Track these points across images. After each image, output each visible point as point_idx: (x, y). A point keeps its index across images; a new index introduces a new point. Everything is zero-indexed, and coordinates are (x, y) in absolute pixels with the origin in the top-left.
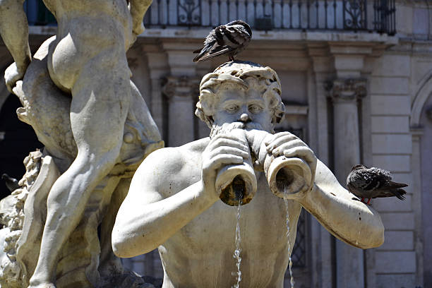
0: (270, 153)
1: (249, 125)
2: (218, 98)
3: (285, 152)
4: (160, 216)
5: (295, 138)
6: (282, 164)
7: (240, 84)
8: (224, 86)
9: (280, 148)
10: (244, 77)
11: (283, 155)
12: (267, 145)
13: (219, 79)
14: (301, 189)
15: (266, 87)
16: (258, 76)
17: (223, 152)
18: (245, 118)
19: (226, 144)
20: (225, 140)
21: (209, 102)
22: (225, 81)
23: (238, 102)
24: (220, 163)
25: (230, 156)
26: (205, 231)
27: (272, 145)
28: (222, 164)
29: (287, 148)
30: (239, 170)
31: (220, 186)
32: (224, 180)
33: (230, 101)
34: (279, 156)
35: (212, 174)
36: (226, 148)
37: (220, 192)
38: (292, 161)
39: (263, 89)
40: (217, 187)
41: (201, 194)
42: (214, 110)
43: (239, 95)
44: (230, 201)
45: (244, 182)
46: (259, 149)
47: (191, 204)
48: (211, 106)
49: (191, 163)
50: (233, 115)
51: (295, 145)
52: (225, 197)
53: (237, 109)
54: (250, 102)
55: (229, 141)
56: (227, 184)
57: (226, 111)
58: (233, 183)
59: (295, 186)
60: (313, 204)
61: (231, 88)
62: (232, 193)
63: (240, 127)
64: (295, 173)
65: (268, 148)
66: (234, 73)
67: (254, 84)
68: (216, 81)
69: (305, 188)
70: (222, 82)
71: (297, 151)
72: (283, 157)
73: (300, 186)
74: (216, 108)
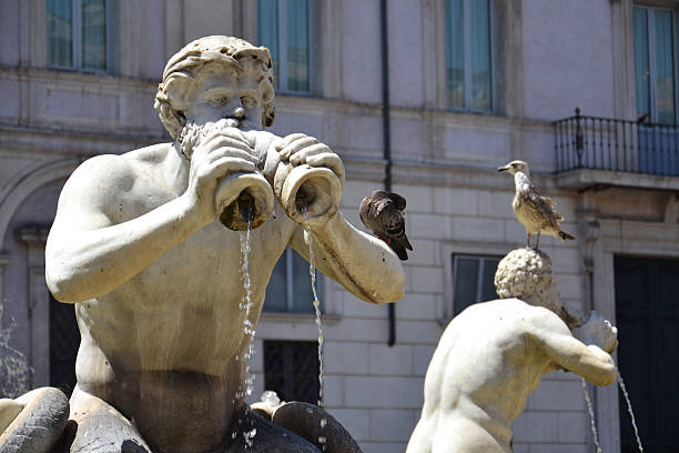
0: (285, 160)
1: (245, 123)
2: (196, 85)
3: (308, 159)
4: (129, 242)
5: (316, 142)
6: (308, 175)
7: (233, 65)
8: (208, 68)
9: (301, 154)
10: (239, 56)
11: (305, 163)
12: (278, 150)
13: (203, 57)
14: (326, 211)
15: (263, 73)
16: (255, 57)
17: (228, 154)
18: (240, 113)
19: (230, 144)
20: (229, 139)
21: (182, 91)
22: (212, 61)
23: (228, 91)
24: (225, 169)
25: (239, 160)
26: (165, 272)
27: (287, 150)
28: (228, 170)
29: (310, 154)
30: (252, 179)
31: (222, 202)
32: (228, 194)
33: (217, 89)
34: (299, 164)
35: (213, 184)
36: (232, 149)
37: (221, 210)
38: (320, 172)
39: (258, 77)
40: (218, 203)
41: (189, 214)
42: (187, 103)
43: (229, 82)
44: (234, 224)
45: (253, 199)
46: (266, 155)
47: (173, 227)
48: (183, 97)
49: (144, 177)
50: (222, 109)
51: (320, 151)
52: (227, 218)
53: (224, 100)
54: (243, 92)
55: (234, 141)
56: (231, 200)
57: (208, 104)
58: (239, 199)
59: (318, 207)
60: (333, 235)
61: (218, 70)
62: (237, 211)
63: (233, 126)
64: (320, 189)
65: (282, 153)
66: (224, 51)
67: (249, 68)
68: (198, 60)
69: (332, 210)
70: (206, 63)
71: (325, 158)
72: (307, 166)
73: (325, 207)
74: (190, 100)
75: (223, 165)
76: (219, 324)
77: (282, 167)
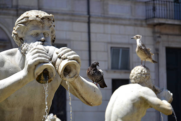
0: (60, 58)
1: (45, 43)
2: (27, 29)
3: (68, 57)
4: (2, 88)
5: (71, 51)
6: (68, 63)
7: (40, 22)
8: (32, 23)
9: (66, 55)
10: (43, 19)
11: (67, 58)
12: (57, 53)
13: (29, 19)
14: (74, 76)
15: (51, 24)
16: (48, 19)
17: (39, 56)
18: (43, 39)
19: (40, 52)
20: (39, 50)
21: (22, 31)
22: (33, 20)
23: (39, 31)
24: (38, 62)
25: (43, 58)
26: (16, 96)
27: (60, 53)
28: (39, 62)
29: (69, 55)
30: (48, 65)
31: (37, 74)
32: (39, 71)
33: (35, 30)
34: (65, 59)
35: (33, 67)
36: (40, 54)
37: (36, 76)
38: (72, 62)
39: (50, 26)
40: (35, 74)
41: (25, 77)
42: (24, 35)
43: (39, 28)
44: (41, 81)
45: (48, 72)
46: (53, 55)
47: (19, 82)
48: (22, 33)
49: (8, 61)
50: (36, 38)
51: (72, 54)
52: (39, 79)
53: (37, 34)
54: (44, 31)
55: (41, 51)
56: (40, 73)
57: (32, 36)
58: (43, 72)
59: (71, 74)
60: (77, 83)
61: (35, 24)
62: (42, 77)
63: (41, 44)
64: (72, 68)
65: (58, 55)
66: (37, 17)
68: (28, 20)
69: (77, 75)
70: (31, 21)
71: (74, 57)
72: (68, 60)
73: (74, 74)
74: (25, 34)
75: (37, 60)
76: (35, 114)
77: (58, 60)
